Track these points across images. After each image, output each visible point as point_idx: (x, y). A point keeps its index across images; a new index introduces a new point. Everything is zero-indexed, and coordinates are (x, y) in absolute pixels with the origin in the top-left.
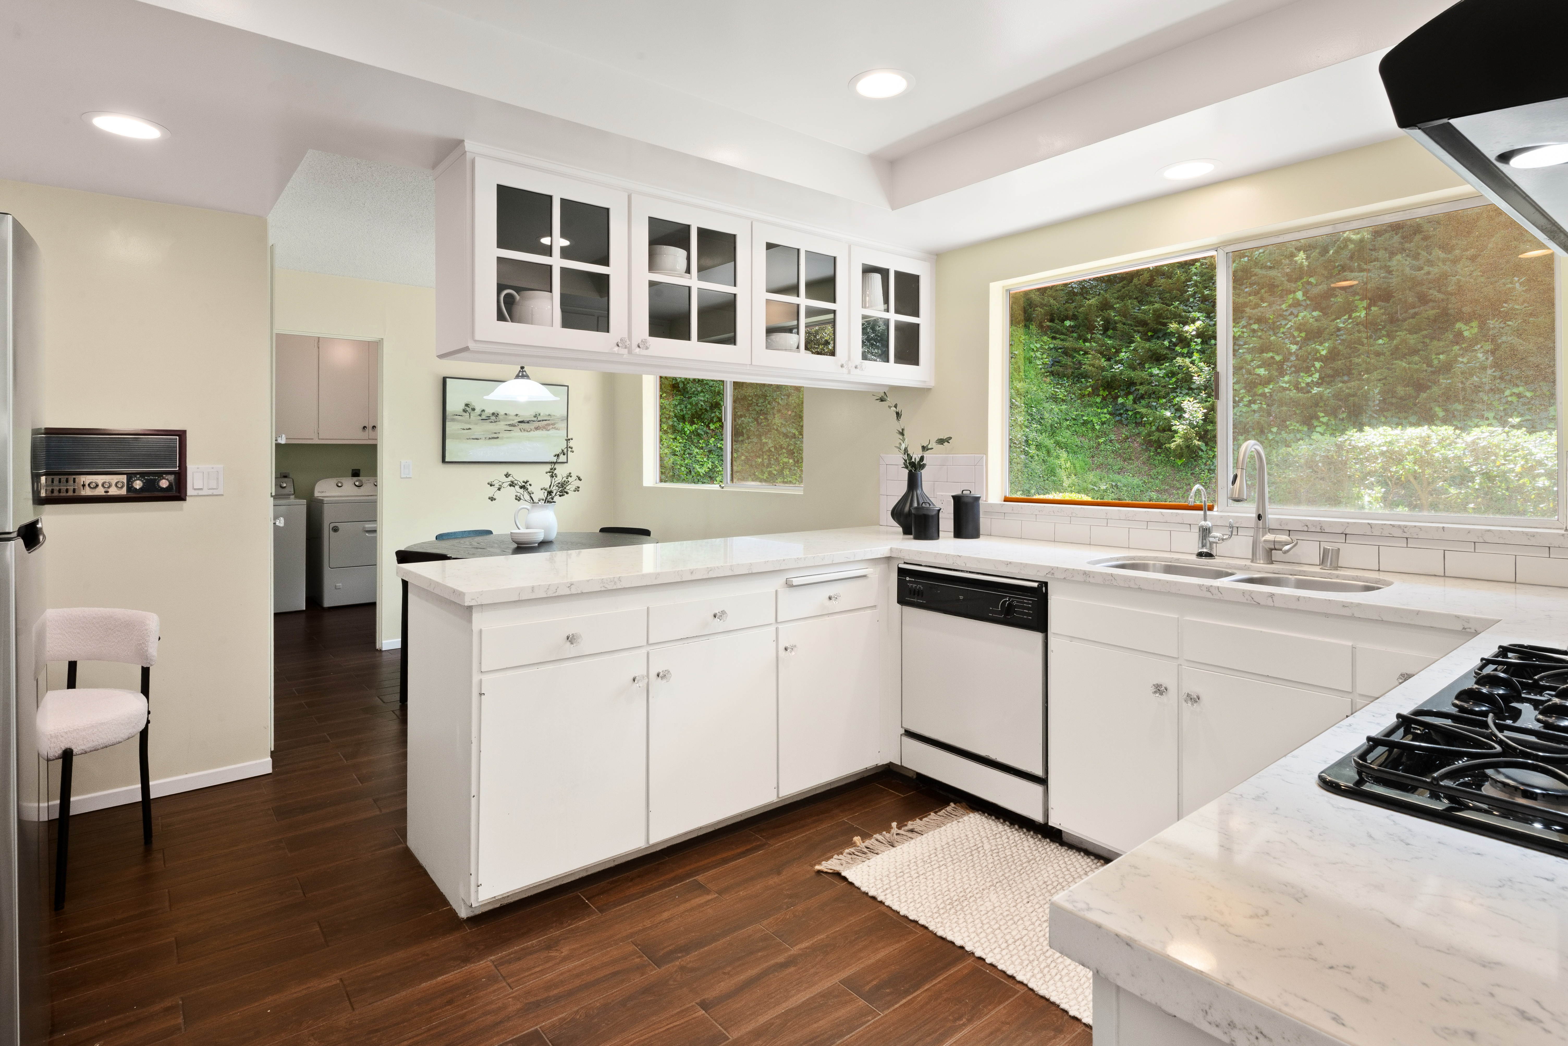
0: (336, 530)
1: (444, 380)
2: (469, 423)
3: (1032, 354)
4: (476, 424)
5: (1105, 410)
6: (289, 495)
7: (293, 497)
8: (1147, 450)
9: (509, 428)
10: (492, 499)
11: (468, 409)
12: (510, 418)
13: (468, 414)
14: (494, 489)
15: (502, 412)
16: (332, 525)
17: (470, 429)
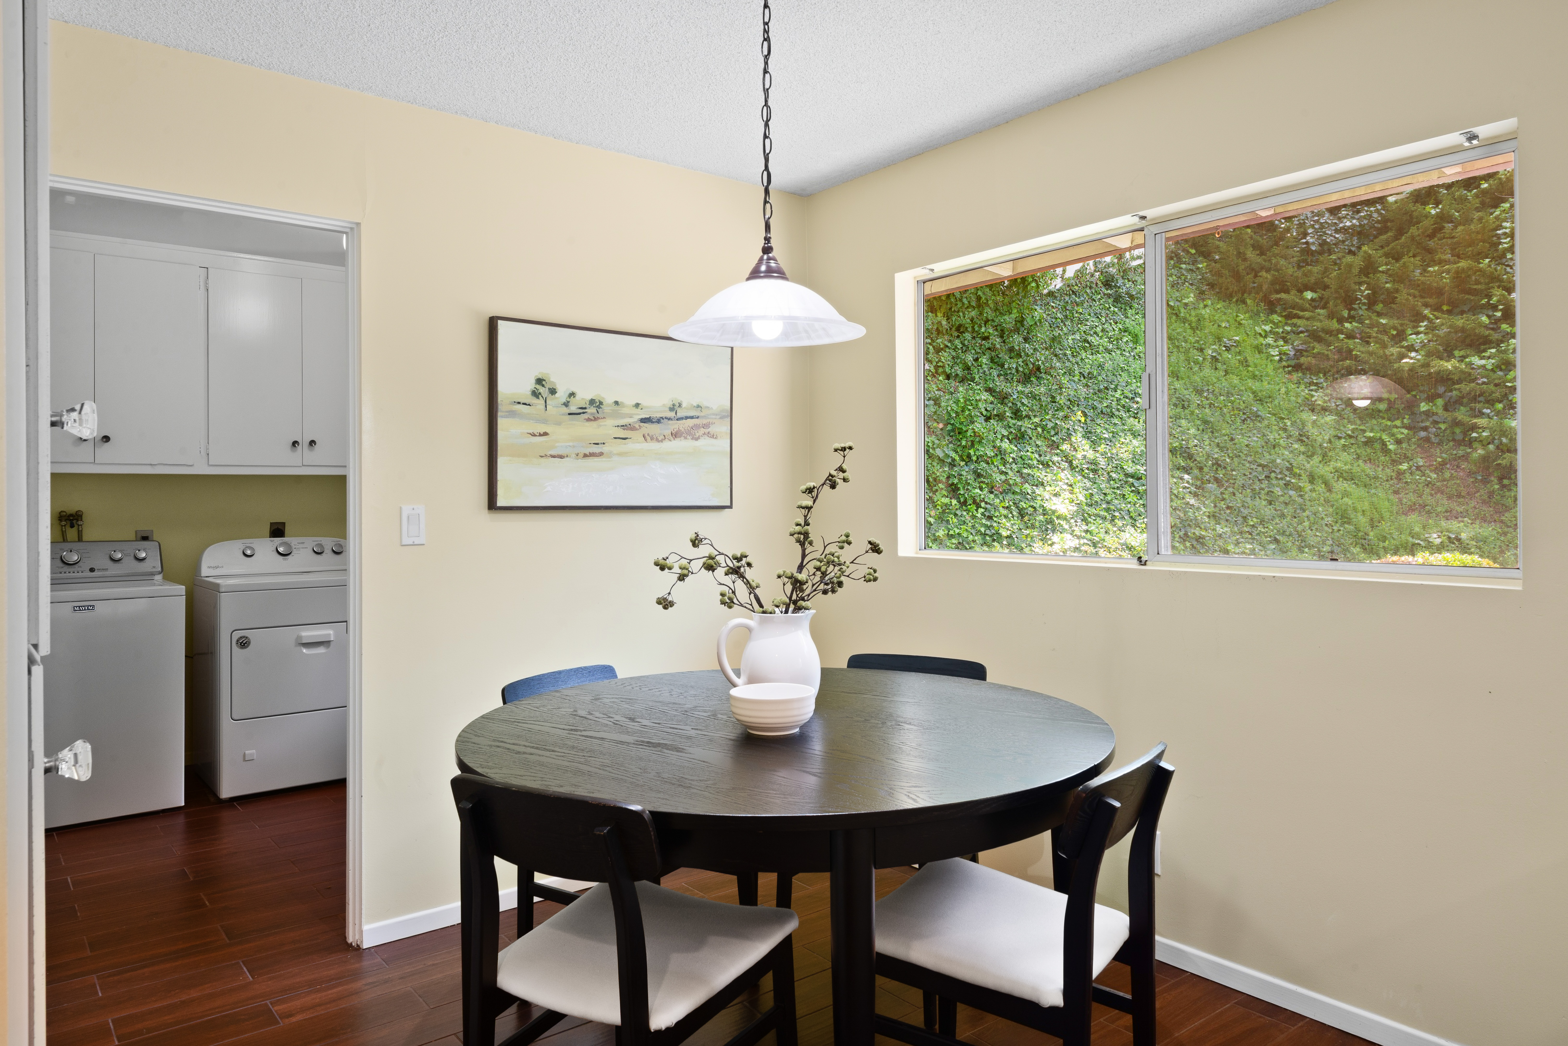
0: (243, 643)
1: (493, 324)
2: (545, 421)
3: (1261, 340)
4: (559, 423)
5: (1398, 423)
6: (153, 574)
7: (159, 577)
8: (1485, 481)
9: (622, 433)
10: (666, 603)
11: (541, 390)
12: (625, 411)
13: (541, 401)
14: (669, 577)
15: (609, 400)
16: (237, 635)
17: (545, 434)
